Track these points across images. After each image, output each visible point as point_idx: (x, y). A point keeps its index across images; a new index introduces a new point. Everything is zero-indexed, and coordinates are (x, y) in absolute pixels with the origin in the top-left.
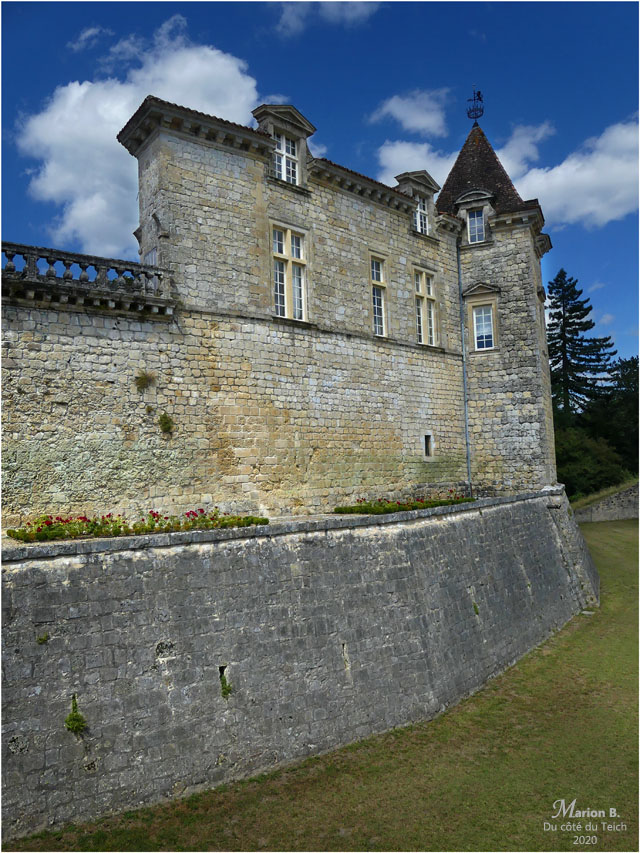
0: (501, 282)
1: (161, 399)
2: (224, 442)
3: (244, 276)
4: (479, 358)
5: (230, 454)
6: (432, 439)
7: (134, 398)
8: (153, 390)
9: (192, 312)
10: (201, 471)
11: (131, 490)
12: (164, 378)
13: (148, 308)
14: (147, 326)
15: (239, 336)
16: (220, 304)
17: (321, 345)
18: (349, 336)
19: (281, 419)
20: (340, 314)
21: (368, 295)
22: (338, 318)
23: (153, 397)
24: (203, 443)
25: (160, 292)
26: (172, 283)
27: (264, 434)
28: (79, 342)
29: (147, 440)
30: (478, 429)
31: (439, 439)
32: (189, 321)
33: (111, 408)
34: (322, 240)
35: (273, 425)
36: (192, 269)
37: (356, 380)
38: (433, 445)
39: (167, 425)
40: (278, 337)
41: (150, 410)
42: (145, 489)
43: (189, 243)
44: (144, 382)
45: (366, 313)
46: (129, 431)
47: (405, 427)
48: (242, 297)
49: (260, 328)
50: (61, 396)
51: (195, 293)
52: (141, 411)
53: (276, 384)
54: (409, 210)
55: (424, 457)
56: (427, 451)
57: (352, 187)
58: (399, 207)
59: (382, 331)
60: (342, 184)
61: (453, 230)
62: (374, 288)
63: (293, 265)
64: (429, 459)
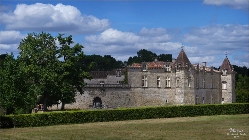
0: (180, 77)
1: (129, 97)
2: (136, 101)
3: (138, 83)
4: (177, 88)
5: (136, 102)
6: (168, 100)
7: (126, 97)
8: (128, 96)
9: (132, 88)
10: (133, 104)
11: (126, 106)
12: (129, 95)
13: (128, 88)
14: (128, 89)
15: (138, 90)
16: (135, 86)
17: (149, 89)
18: (153, 88)
19: (142, 98)
20: (152, 85)
21: (157, 82)
22: (151, 86)
23: (128, 97)
24: (133, 101)
25: (129, 86)
26: (130, 85)
27: (140, 100)
28: (121, 92)
29: (127, 101)
30: (176, 99)
31: (169, 100)
32: (132, 89)
33: (124, 98)
34: (149, 76)
35: (142, 99)
36: (132, 83)
37: (154, 93)
38: (168, 101)
39: (129, 100)
40: (142, 89)
41: (128, 98)
42: (127, 106)
43: (132, 80)
44: (127, 95)
45: (156, 84)
46: (126, 100)
47: (162, 99)
48: (138, 85)
49: (140, 88)
50: (120, 97)
51: (132, 86)
52: (127, 98)
53: (142, 94)
54: (164, 69)
55: (166, 103)
56: (167, 102)
57: (154, 69)
58: (162, 69)
59: (159, 86)
60: (152, 69)
61: (174, 69)
62: (158, 81)
63: (145, 80)
64: (167, 103)
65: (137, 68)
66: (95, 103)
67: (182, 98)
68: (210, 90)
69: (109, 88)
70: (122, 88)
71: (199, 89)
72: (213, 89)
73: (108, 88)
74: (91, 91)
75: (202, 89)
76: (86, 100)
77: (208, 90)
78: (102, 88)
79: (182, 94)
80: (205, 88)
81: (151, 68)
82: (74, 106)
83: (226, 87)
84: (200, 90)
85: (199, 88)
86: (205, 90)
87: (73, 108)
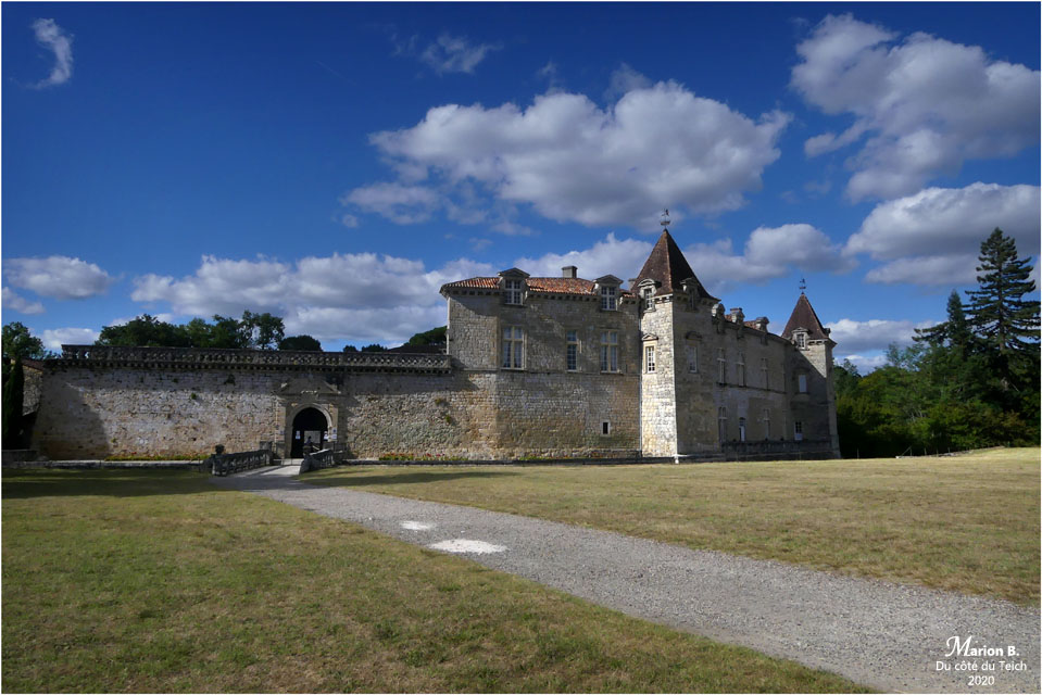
0: (659, 333)
1: (446, 408)
2: (474, 425)
3: (488, 353)
4: (648, 377)
5: (477, 431)
6: (609, 425)
7: (435, 408)
8: (443, 405)
9: (461, 372)
10: (463, 438)
11: (432, 445)
12: (448, 400)
13: (440, 372)
14: (441, 378)
15: (483, 379)
16: (475, 362)
17: (531, 379)
18: (549, 373)
19: (504, 415)
20: (544, 362)
21: (564, 352)
22: (542, 364)
23: (443, 408)
24: (464, 427)
25: (445, 365)
26: (452, 360)
28: (413, 387)
29: (440, 425)
30: (645, 418)
31: (613, 424)
32: (460, 375)
33: (425, 412)
34: (534, 328)
36: (463, 352)
37: (553, 395)
38: (610, 428)
39: (448, 419)
40: (504, 379)
41: (441, 413)
42: (437, 445)
44: (439, 402)
45: (562, 360)
46: (432, 421)
47: (587, 418)
48: (485, 362)
49: (496, 372)
50: (406, 409)
52: (438, 413)
54: (595, 300)
55: (602, 435)
56: (605, 431)
57: (553, 298)
58: (588, 300)
59: (574, 368)
60: (546, 297)
61: (634, 303)
62: (569, 347)
63: (516, 343)
64: (606, 436)
65: (480, 293)
66: (298, 432)
67: (667, 415)
68: (761, 395)
69: (361, 371)
70: (417, 371)
71: (727, 387)
72: (769, 390)
73: (355, 370)
74: (281, 382)
75: (736, 390)
76: (257, 421)
77: (756, 394)
78: (330, 370)
79: (668, 400)
80: (745, 386)
81: (539, 296)
82: (204, 444)
83: (808, 386)
84: (730, 392)
85: (725, 385)
86: (746, 394)
87: (197, 451)
